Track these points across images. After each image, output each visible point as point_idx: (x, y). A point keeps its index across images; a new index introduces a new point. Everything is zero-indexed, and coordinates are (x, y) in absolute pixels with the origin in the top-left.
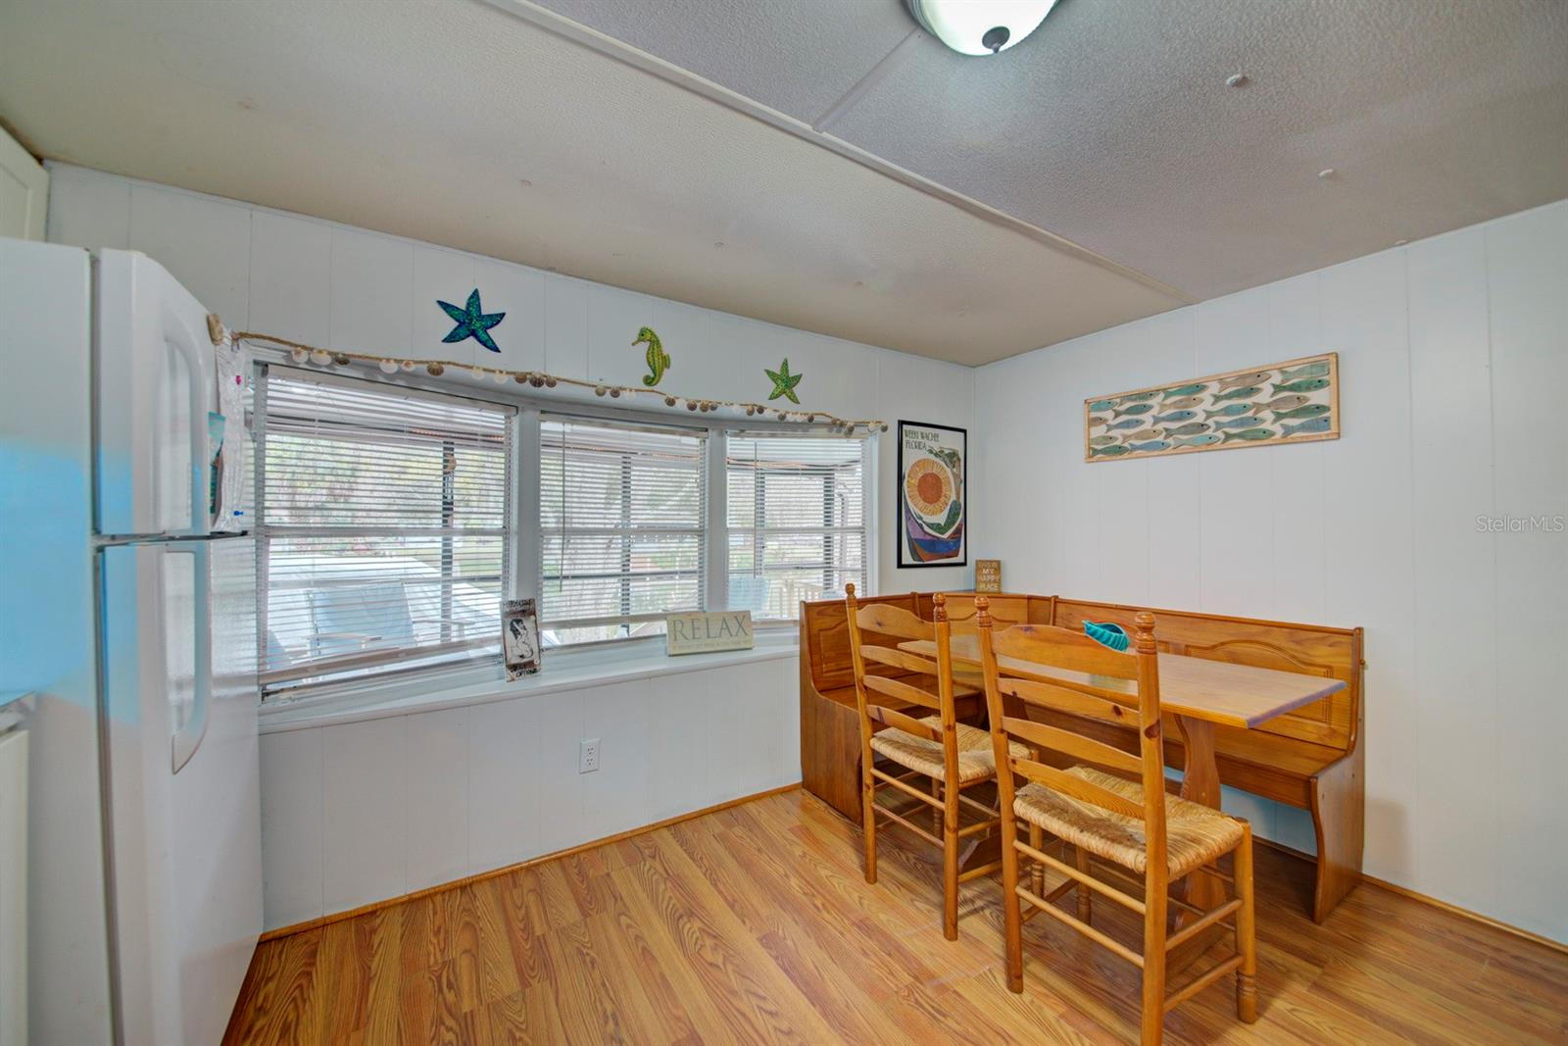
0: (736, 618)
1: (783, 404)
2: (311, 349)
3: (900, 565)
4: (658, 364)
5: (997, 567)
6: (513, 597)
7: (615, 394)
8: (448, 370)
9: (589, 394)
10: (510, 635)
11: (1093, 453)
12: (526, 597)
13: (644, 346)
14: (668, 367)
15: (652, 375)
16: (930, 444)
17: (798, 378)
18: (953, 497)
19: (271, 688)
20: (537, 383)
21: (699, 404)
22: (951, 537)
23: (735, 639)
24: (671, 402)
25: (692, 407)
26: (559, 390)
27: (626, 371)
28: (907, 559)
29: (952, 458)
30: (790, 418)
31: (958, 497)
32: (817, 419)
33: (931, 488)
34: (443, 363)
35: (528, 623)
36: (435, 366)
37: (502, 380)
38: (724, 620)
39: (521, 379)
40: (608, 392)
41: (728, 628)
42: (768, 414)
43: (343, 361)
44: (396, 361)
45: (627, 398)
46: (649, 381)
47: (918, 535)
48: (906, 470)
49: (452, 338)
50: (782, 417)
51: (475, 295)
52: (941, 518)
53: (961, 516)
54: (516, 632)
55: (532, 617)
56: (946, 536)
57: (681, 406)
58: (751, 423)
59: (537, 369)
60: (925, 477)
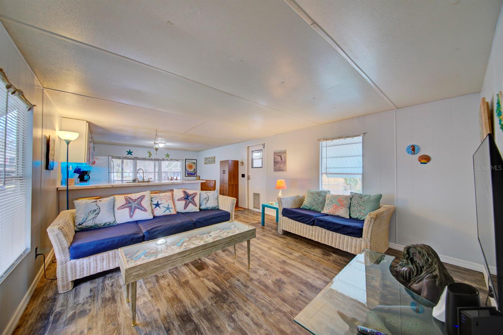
1: (167, 158)
3: (185, 176)
4: (150, 155)
5: (199, 176)
7: (146, 158)
9: (142, 158)
11: (205, 164)
13: (149, 153)
14: (152, 155)
16: (190, 162)
17: (169, 155)
18: (194, 168)
21: (156, 158)
22: (194, 173)
24: (152, 159)
26: (139, 158)
27: (147, 156)
28: (186, 175)
29: (194, 163)
31: (195, 167)
33: (191, 167)
37: (133, 157)
39: (135, 158)
43: (118, 157)
44: (122, 157)
46: (149, 157)
47: (188, 173)
48: (186, 165)
49: (128, 154)
50: (167, 160)
51: (130, 150)
52: (192, 171)
53: (196, 170)
56: (193, 173)
57: (153, 159)
58: (163, 160)
59: (137, 156)
60: (190, 166)
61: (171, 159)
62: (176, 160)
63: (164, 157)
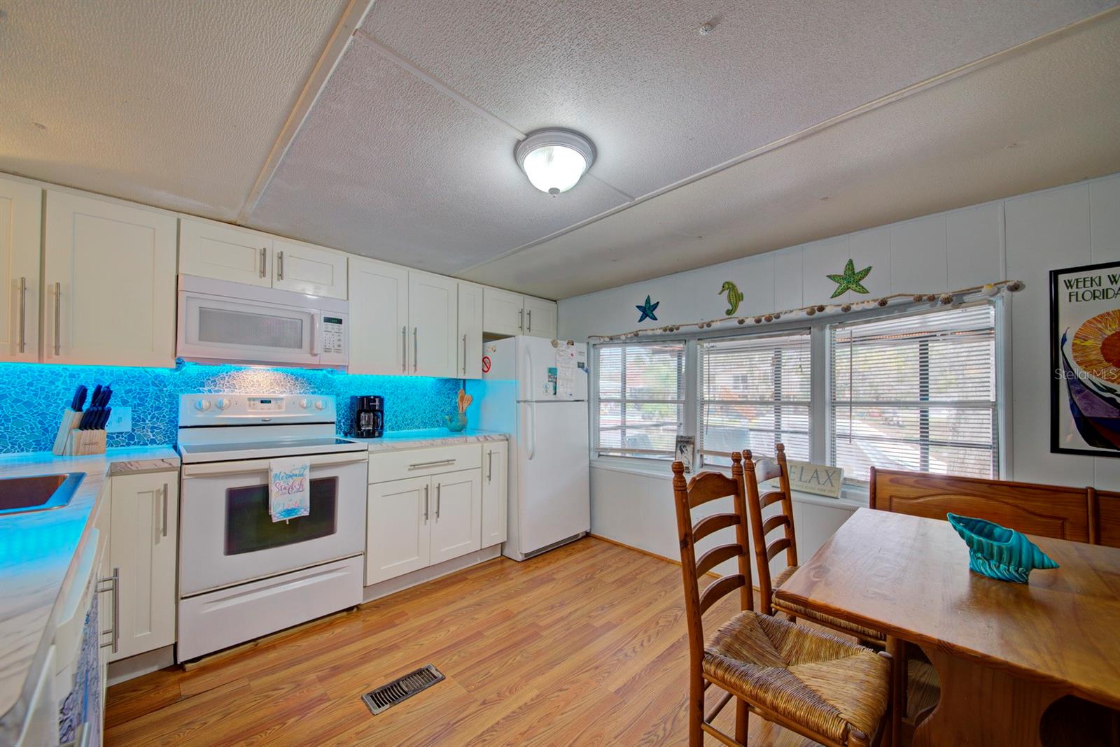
0: (827, 471)
1: (850, 297)
2: (602, 337)
3: (1057, 451)
4: (735, 301)
6: (682, 434)
7: (709, 325)
8: (640, 333)
9: (696, 329)
10: (679, 452)
12: (690, 435)
14: (742, 300)
15: (731, 308)
17: (867, 271)
19: (601, 453)
20: (671, 330)
21: (763, 319)
23: (822, 487)
24: (741, 322)
25: (758, 321)
26: (682, 329)
27: (715, 310)
28: (1074, 443)
30: (854, 308)
32: (890, 302)
34: (637, 331)
35: (690, 448)
36: (635, 333)
37: (659, 332)
38: (816, 471)
39: (665, 330)
40: (705, 325)
41: (818, 477)
42: (828, 311)
43: (611, 339)
44: (624, 335)
45: (715, 325)
46: (729, 312)
47: (1102, 412)
48: (1070, 330)
49: (643, 319)
50: (847, 309)
51: (649, 298)
54: (682, 451)
55: (692, 446)
57: (750, 321)
59: (670, 324)
61: (881, 297)
62: (932, 299)
63: (822, 293)
